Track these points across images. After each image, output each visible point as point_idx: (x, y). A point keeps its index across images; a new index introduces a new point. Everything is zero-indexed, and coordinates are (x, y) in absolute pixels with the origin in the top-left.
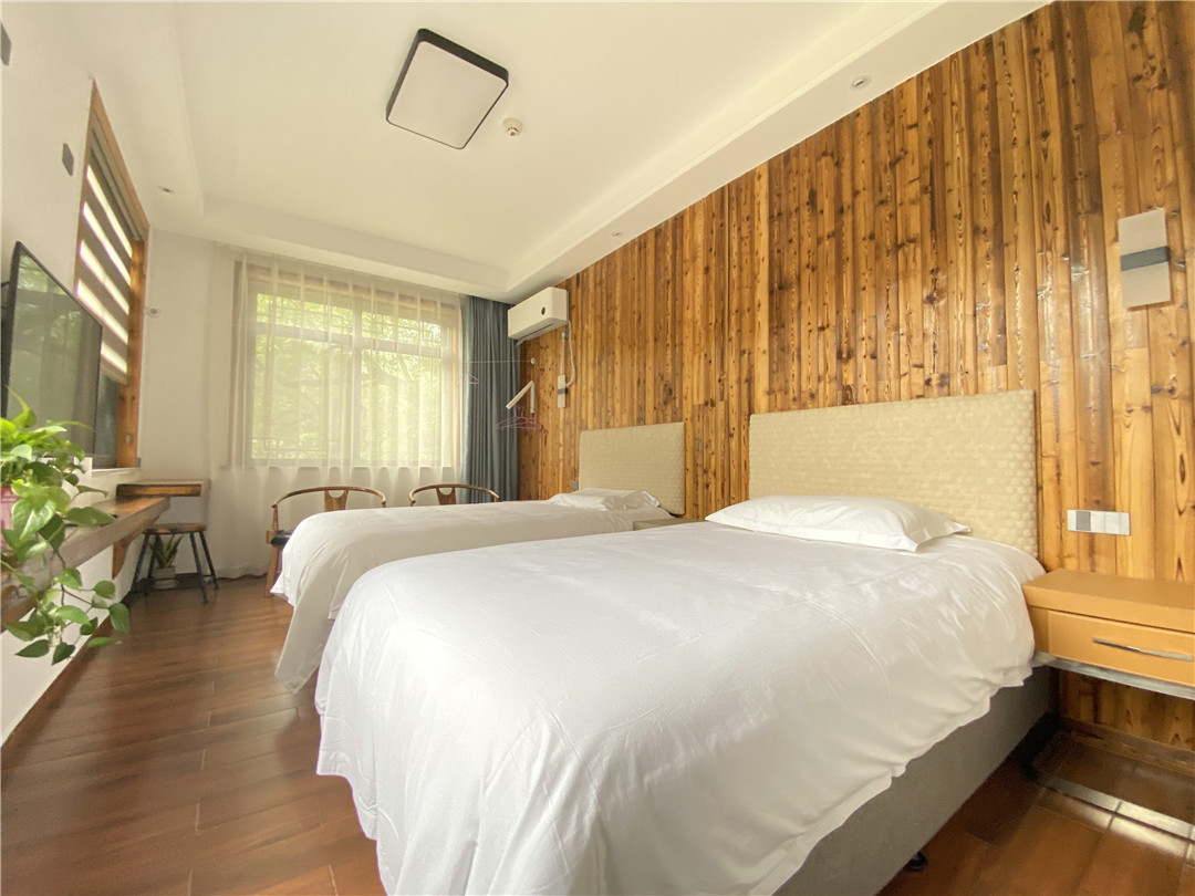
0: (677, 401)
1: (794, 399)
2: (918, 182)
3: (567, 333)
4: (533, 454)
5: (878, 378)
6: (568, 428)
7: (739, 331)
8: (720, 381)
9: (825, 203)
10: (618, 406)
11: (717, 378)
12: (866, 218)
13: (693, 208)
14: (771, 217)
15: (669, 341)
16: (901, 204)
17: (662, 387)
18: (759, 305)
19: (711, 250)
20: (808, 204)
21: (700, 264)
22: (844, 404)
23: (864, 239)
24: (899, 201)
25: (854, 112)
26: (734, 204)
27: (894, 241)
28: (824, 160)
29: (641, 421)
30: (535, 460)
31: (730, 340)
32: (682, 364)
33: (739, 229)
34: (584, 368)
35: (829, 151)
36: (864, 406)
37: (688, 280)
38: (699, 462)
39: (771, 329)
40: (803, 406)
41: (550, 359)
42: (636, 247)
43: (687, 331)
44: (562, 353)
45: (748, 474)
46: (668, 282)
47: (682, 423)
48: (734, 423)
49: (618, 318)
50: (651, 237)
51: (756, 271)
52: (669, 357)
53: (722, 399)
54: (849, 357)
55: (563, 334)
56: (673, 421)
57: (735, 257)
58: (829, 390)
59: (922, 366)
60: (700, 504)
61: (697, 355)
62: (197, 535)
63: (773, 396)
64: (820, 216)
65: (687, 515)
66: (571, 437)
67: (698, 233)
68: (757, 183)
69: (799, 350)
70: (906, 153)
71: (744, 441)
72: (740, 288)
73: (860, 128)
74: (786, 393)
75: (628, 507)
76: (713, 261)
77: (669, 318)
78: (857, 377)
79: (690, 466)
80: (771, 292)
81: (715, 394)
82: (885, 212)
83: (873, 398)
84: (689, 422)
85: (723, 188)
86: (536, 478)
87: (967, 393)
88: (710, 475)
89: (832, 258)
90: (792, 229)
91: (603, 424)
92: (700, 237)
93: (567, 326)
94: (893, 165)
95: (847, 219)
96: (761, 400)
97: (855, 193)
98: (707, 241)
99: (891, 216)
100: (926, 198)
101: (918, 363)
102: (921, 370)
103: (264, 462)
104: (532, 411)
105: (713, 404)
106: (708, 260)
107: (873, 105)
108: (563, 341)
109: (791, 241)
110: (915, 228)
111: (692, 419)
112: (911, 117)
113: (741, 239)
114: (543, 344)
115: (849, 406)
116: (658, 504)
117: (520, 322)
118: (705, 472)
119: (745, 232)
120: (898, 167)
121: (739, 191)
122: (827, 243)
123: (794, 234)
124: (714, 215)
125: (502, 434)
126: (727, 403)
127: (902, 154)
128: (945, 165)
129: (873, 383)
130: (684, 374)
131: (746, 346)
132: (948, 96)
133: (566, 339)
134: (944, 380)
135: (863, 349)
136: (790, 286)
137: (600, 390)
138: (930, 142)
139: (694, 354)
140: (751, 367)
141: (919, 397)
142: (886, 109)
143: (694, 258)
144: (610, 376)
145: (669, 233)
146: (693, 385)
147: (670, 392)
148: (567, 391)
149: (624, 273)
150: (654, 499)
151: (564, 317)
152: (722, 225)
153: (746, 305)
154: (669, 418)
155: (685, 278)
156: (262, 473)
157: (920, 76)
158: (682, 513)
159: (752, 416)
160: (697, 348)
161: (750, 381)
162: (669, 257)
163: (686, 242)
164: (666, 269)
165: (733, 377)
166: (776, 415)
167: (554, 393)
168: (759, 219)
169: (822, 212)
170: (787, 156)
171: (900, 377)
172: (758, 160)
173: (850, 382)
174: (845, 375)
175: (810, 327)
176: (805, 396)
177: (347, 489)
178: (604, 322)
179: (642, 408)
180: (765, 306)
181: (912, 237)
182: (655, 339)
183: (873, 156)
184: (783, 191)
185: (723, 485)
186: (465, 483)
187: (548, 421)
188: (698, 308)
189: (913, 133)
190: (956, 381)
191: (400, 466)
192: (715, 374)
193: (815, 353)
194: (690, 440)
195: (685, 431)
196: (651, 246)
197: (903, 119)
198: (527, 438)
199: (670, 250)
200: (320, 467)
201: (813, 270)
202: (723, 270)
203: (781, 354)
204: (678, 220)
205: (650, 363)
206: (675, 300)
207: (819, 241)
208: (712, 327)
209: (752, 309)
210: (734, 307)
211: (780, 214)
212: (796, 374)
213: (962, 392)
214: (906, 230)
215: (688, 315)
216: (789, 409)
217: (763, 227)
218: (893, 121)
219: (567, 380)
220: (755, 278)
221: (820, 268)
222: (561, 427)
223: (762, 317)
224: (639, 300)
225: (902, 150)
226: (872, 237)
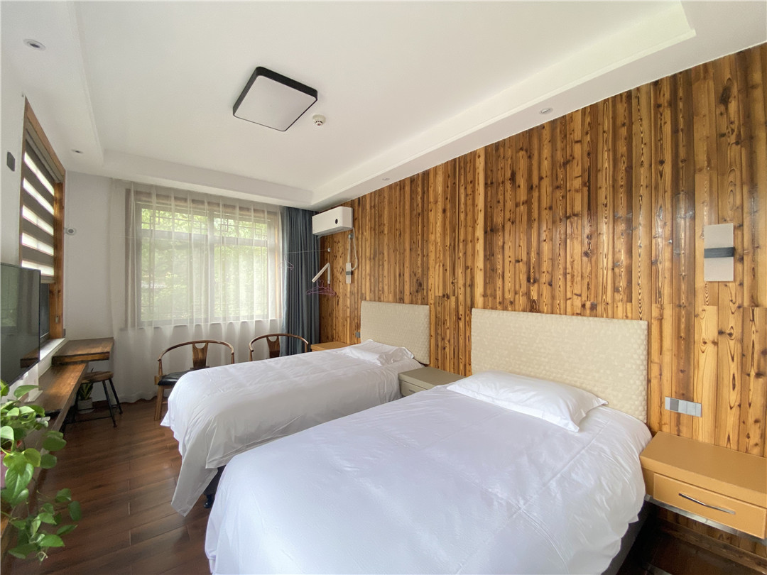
0: (425, 291)
1: (500, 303)
2: (580, 178)
3: (352, 236)
4: (330, 310)
5: (553, 297)
6: (353, 297)
7: (465, 253)
8: (452, 283)
9: (521, 181)
10: (386, 288)
11: (451, 281)
12: (547, 196)
13: (435, 169)
14: (486, 184)
15: (420, 252)
16: (570, 191)
17: (415, 281)
18: (478, 239)
19: (447, 199)
20: (510, 179)
21: (440, 206)
22: (531, 311)
23: (546, 209)
24: (568, 189)
25: (541, 125)
26: (462, 171)
27: (564, 212)
28: (521, 153)
29: (401, 300)
30: (331, 314)
31: (459, 258)
32: (428, 269)
33: (466, 188)
34: (364, 260)
35: (525, 148)
36: (543, 315)
37: (432, 215)
38: (439, 332)
39: (485, 256)
40: (505, 309)
41: (341, 249)
42: (398, 187)
43: (432, 248)
44: (349, 248)
45: (470, 345)
46: (419, 214)
47: (428, 306)
48: (461, 312)
49: (386, 232)
50: (408, 183)
51: (476, 218)
52: (419, 262)
53: (454, 295)
54: (535, 282)
55: (349, 236)
56: (422, 304)
57: (462, 206)
58: (521, 300)
59: (580, 295)
60: (440, 359)
61: (438, 264)
62: (107, 382)
63: (486, 299)
64: (518, 189)
65: (432, 365)
66: (355, 303)
67: (438, 185)
68: (477, 160)
69: (503, 273)
70: (573, 158)
71: (468, 324)
72: (466, 226)
73: (544, 137)
74: (495, 298)
75: (395, 361)
76: (448, 206)
77: (420, 237)
78: (540, 295)
79: (433, 333)
80: (486, 232)
81: (449, 291)
82: (559, 194)
83: (550, 311)
84: (432, 306)
85: (455, 160)
86: (332, 326)
87: (607, 317)
88: (447, 342)
89: (525, 218)
90: (500, 194)
91: (377, 299)
92: (440, 189)
93: (352, 231)
94: (565, 164)
95: (536, 194)
96: (479, 300)
97: (541, 178)
98: (445, 192)
99: (562, 197)
100: (585, 189)
101: (578, 292)
102: (579, 298)
103: (150, 323)
104: (329, 282)
105: (448, 297)
106: (445, 205)
107: (553, 123)
108: (349, 240)
109: (499, 202)
110: (578, 208)
111: (435, 304)
112: (577, 135)
113: (467, 195)
114: (335, 239)
115: (534, 314)
116: (413, 356)
117: (322, 225)
118: (443, 339)
119: (469, 191)
120: (568, 166)
121: (465, 163)
122: (522, 207)
123: (501, 197)
124: (449, 176)
125: (309, 297)
126: (457, 299)
127: (571, 158)
128: (598, 171)
129: (550, 302)
130: (429, 275)
131: (469, 264)
132: (601, 127)
133: (351, 239)
134: (594, 307)
135: (544, 278)
136: (498, 230)
137: (374, 276)
138: (589, 154)
139: (436, 263)
140: (473, 278)
141: (578, 314)
142: (561, 127)
143: (436, 202)
144: (381, 267)
145: (420, 182)
146: (435, 283)
147: (420, 285)
148: (352, 273)
149: (390, 203)
150: (410, 353)
151: (350, 225)
152: (454, 183)
153: (469, 238)
154: (420, 302)
155: (430, 213)
156: (149, 332)
157: (584, 110)
158: (428, 363)
159: (473, 310)
160: (438, 260)
161: (472, 285)
162: (419, 199)
163: (431, 190)
164: (418, 205)
165: (461, 282)
166: (486, 311)
167: (344, 273)
168: (478, 184)
169: (519, 186)
170: (497, 146)
171: (567, 300)
172: (479, 146)
173: (535, 298)
174: (532, 293)
175: (510, 259)
176: (507, 302)
177: (207, 342)
178: (377, 232)
179: (402, 292)
180: (481, 241)
181: (576, 213)
182: (410, 249)
183: (552, 157)
184: (494, 169)
185: (454, 349)
186: (285, 332)
187: (340, 289)
188: (438, 235)
189: (577, 148)
190: (600, 309)
191: (242, 320)
192: (449, 279)
193: (512, 278)
194: (433, 318)
195: (430, 311)
196: (407, 189)
197: (572, 136)
198: (326, 299)
199: (420, 193)
200: (188, 325)
201: (513, 223)
202: (455, 212)
203: (491, 272)
204: (426, 174)
205: (407, 264)
206: (423, 226)
207: (517, 205)
208: (447, 248)
209: (474, 240)
210: (462, 238)
211: (492, 183)
212: (501, 287)
213: (605, 316)
214: (572, 208)
215: (432, 237)
216: (496, 309)
217: (481, 189)
218: (565, 136)
219: (352, 266)
220: (476, 222)
221: (517, 222)
222: (348, 295)
223: (480, 247)
224: (400, 222)
225: (571, 156)
226: (551, 208)
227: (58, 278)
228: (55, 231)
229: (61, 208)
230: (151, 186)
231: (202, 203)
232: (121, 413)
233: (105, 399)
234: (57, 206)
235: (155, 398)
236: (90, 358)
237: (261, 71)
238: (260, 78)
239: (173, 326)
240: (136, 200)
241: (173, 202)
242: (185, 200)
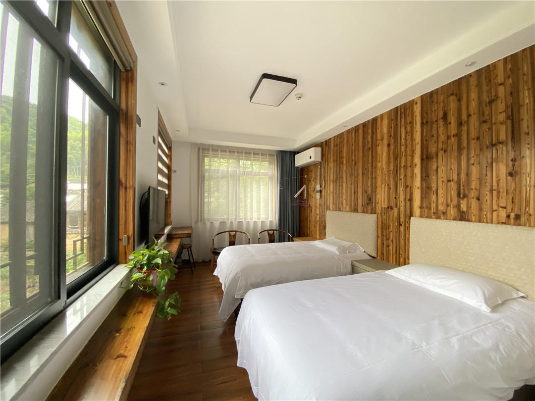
0: (374, 204)
1: (434, 213)
2: (504, 113)
3: (321, 167)
4: (306, 217)
5: (481, 209)
6: (321, 208)
7: (405, 176)
8: (395, 198)
9: (452, 119)
10: (344, 201)
11: (394, 196)
12: (475, 129)
13: (382, 116)
14: (422, 123)
15: (370, 176)
16: (495, 124)
17: (366, 196)
18: (416, 165)
19: (391, 136)
20: (442, 119)
21: (385, 142)
22: (461, 220)
23: (474, 139)
24: (493, 122)
25: (468, 75)
26: (403, 115)
27: (490, 141)
28: (452, 98)
29: (356, 210)
30: (306, 219)
31: (400, 179)
32: (376, 187)
33: (406, 128)
34: (329, 182)
35: (454, 93)
36: (471, 223)
37: (379, 149)
38: (384, 234)
39: (422, 178)
40: (438, 218)
41: (313, 176)
42: (354, 131)
43: (379, 172)
44: (319, 174)
45: (409, 244)
46: (369, 149)
47: (376, 215)
48: (402, 219)
49: (345, 163)
50: (361, 127)
51: (414, 149)
52: (369, 183)
53: (396, 207)
54: (465, 196)
55: (319, 167)
56: (371, 213)
57: (403, 141)
58: (452, 211)
59: (505, 208)
60: (385, 253)
61: (384, 185)
62: (189, 249)
63: (423, 210)
64: (449, 126)
65: (378, 258)
66: (322, 211)
67: (384, 127)
68: (415, 106)
69: (437, 190)
70: (498, 97)
71: (407, 228)
72: (406, 156)
73: (471, 83)
74: (430, 209)
75: (349, 252)
76: (392, 141)
77: (370, 165)
78: (469, 207)
79: (380, 235)
80: (422, 160)
81: (392, 204)
82: (486, 127)
83: (477, 220)
84: (379, 215)
85: (397, 107)
86: (307, 227)
87: (530, 226)
88: (390, 241)
89: (455, 147)
90: (433, 130)
91: (338, 209)
92: (385, 130)
93: (321, 163)
94: (490, 103)
95: (465, 128)
96: (417, 210)
97: (469, 116)
98: (389, 131)
99: (489, 129)
100: (509, 122)
101: (504, 205)
102: (505, 210)
103: (209, 220)
104: (305, 198)
105: (392, 208)
106: (389, 141)
107: (479, 72)
108: (319, 169)
109: (433, 136)
110: (503, 137)
111: (381, 213)
112: (500, 78)
113: (406, 133)
114: (310, 169)
115: (463, 222)
116: (364, 250)
117: (301, 160)
118: (387, 239)
119: (409, 129)
120: (493, 104)
121: (405, 109)
122: (453, 139)
123: (434, 132)
124: (392, 120)
125: (293, 208)
126: (399, 209)
127: (496, 98)
128: (520, 106)
129: (478, 213)
130: (377, 192)
131: (409, 183)
132: (521, 71)
133: (321, 168)
134: (518, 217)
135: (473, 194)
136: (432, 158)
137: (336, 193)
138: (511, 93)
139: (382, 183)
140: (411, 194)
141: (503, 223)
142: (486, 74)
143: (382, 140)
144: (341, 187)
145: (370, 126)
146: (382, 198)
147: (370, 199)
148: (321, 191)
149: (348, 142)
150: (361, 248)
151: (320, 160)
152: (397, 125)
153: (409, 164)
154: (369, 211)
155: (378, 147)
156: (208, 224)
157: (505, 59)
158: (376, 256)
159: (412, 218)
160: (384, 181)
161: (411, 200)
162: (370, 137)
163: (378, 131)
164: (368, 142)
165: (402, 198)
166: (422, 219)
167: (315, 191)
168: (416, 123)
169: (450, 123)
170: (431, 94)
171: (493, 211)
172: (416, 95)
173: (464, 209)
174: (462, 206)
175: (443, 179)
176: (440, 213)
177: (236, 231)
178: (338, 163)
179: (356, 204)
180: (419, 166)
181: (501, 141)
182: (363, 174)
183: (479, 98)
184: (429, 111)
185: (396, 247)
186: (278, 228)
187: (312, 203)
188: (384, 163)
189: (501, 90)
190: (523, 219)
191: (254, 220)
192: (393, 195)
193: (443, 195)
194: (380, 224)
195: (378, 218)
196: (361, 131)
197: (496, 81)
198: (303, 209)
199: (370, 134)
200: (227, 221)
201: (445, 152)
202: (397, 146)
203: (426, 190)
204: (375, 120)
205: (360, 185)
206: (372, 157)
207: (449, 138)
208: (391, 172)
209: (413, 166)
210: (402, 165)
211: (427, 122)
212: (435, 201)
213: (527, 225)
214: (498, 138)
215: (379, 165)
216: (431, 218)
217: (418, 127)
218: (490, 81)
219: (321, 187)
220: (414, 152)
221: (449, 150)
222: (318, 206)
223: (417, 170)
224: (355, 155)
225: (495, 96)
226: (478, 138)
227: (169, 195)
228: (168, 171)
229: (171, 160)
230: (209, 145)
231: (234, 152)
232: (195, 266)
233: (188, 259)
234: (169, 159)
235: (210, 261)
236: (183, 236)
237: (265, 76)
238: (265, 80)
239: (219, 221)
240: (203, 153)
241: (219, 153)
242: (226, 151)
